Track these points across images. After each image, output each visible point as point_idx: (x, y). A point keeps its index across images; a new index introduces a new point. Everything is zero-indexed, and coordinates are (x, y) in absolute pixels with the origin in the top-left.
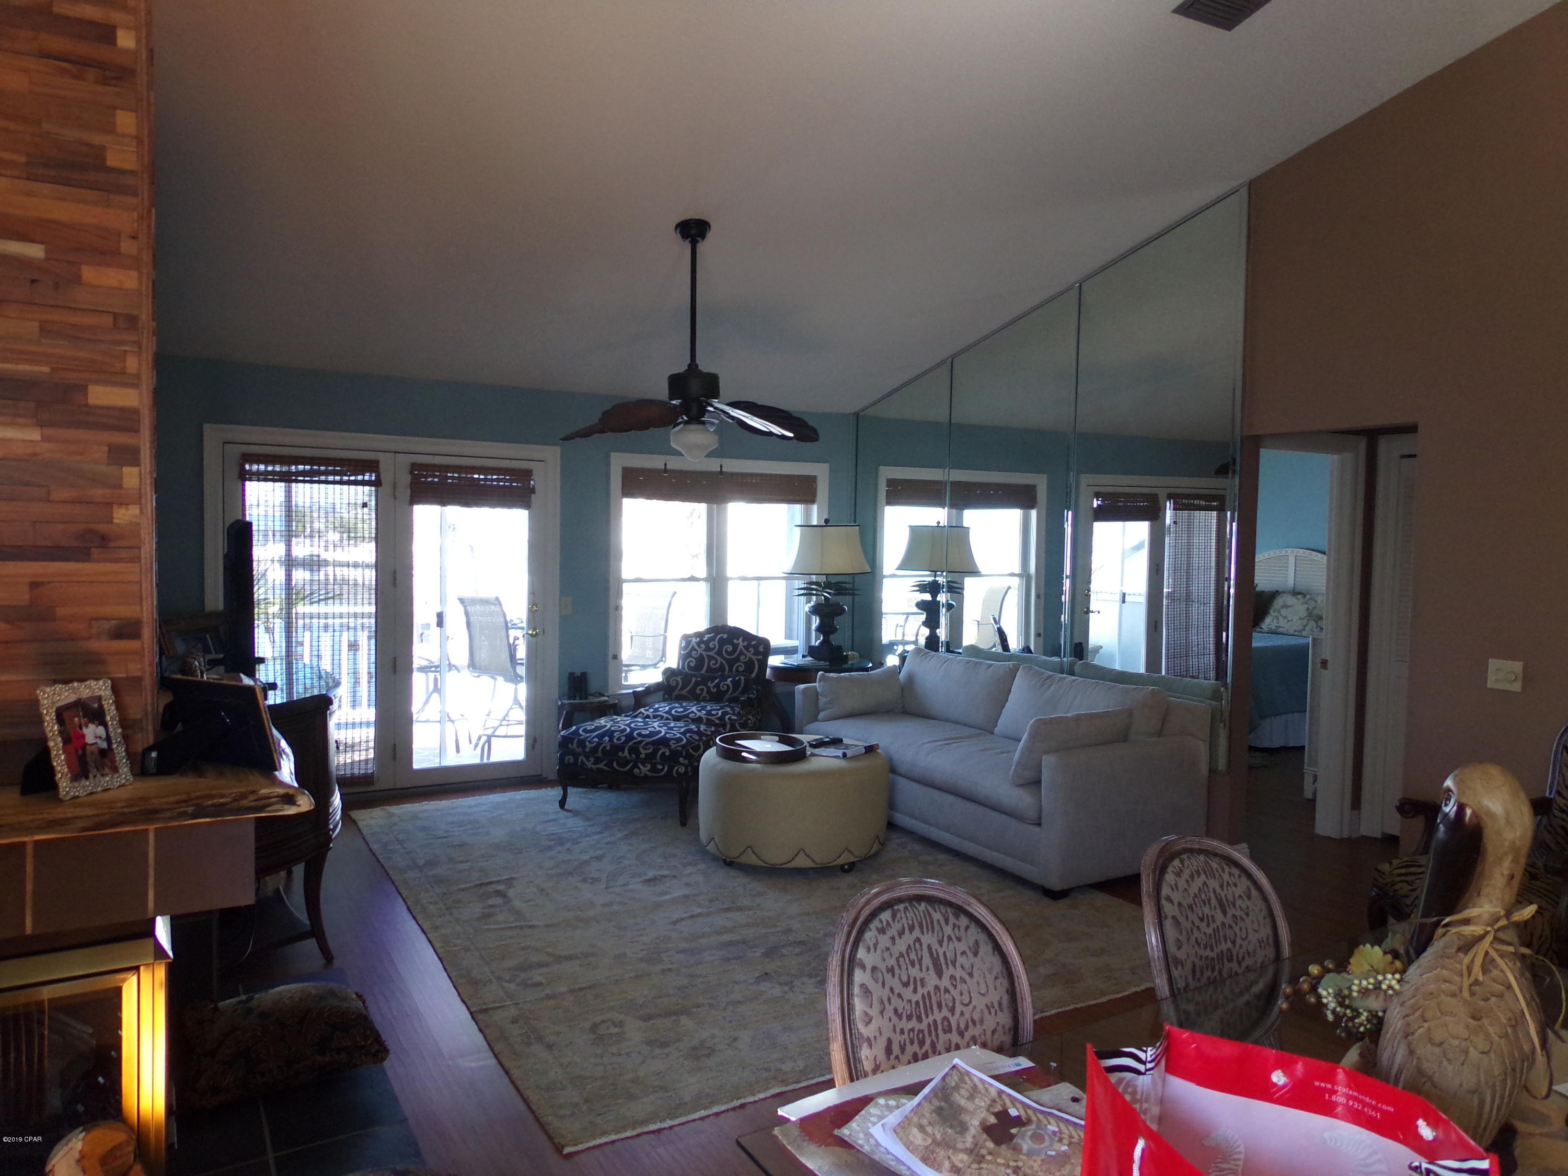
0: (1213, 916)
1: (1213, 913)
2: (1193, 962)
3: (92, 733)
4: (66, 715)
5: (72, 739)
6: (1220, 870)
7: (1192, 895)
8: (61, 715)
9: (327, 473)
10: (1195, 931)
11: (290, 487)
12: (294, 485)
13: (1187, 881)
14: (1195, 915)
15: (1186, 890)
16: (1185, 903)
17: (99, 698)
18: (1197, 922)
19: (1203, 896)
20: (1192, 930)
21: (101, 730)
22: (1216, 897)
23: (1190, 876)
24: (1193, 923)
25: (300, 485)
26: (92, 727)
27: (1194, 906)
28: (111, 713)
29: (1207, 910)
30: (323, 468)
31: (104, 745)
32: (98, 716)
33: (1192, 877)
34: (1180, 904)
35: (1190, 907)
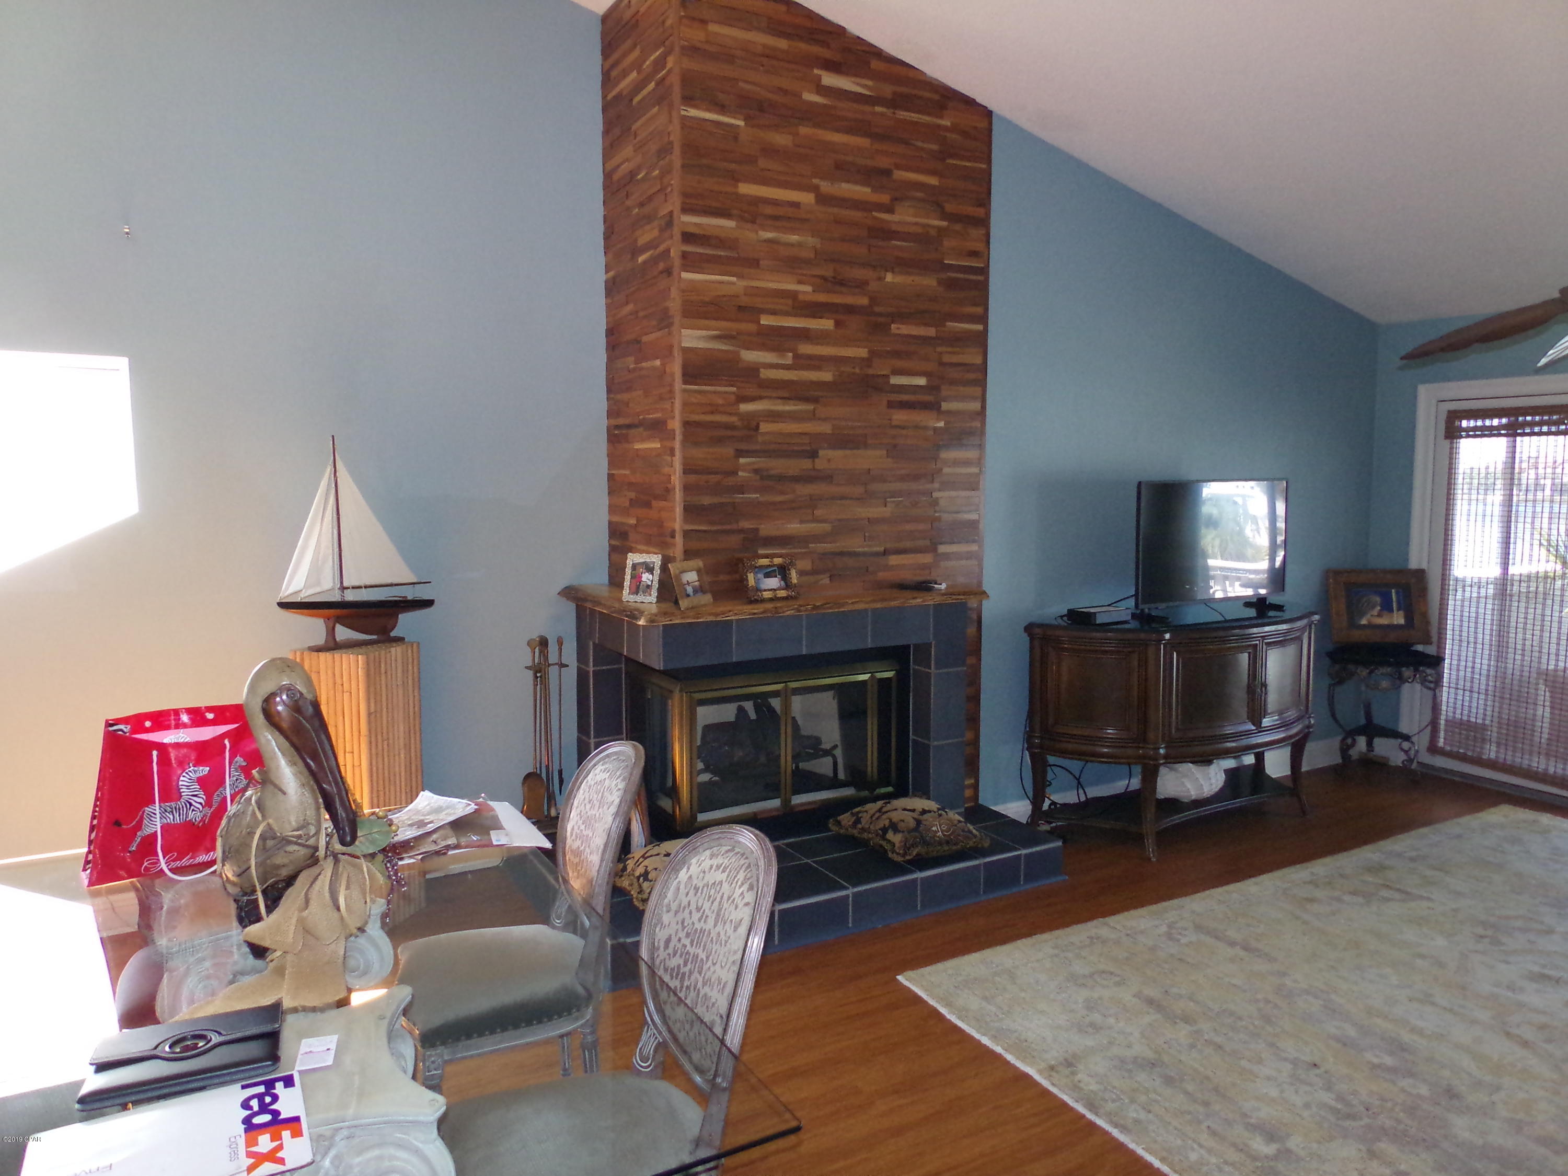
0: (707, 917)
1: (709, 914)
2: (670, 936)
3: (646, 577)
4: (637, 567)
5: (636, 578)
6: (739, 883)
7: (705, 881)
8: (634, 567)
9: (1541, 424)
10: (687, 911)
11: (1515, 441)
12: (1519, 439)
13: (711, 867)
14: (695, 899)
15: (704, 872)
16: (695, 882)
17: (654, 562)
18: (693, 906)
19: (713, 891)
20: (684, 908)
21: (650, 577)
22: (720, 902)
23: (717, 866)
24: (689, 903)
25: (1526, 439)
26: (647, 574)
27: (700, 891)
28: (657, 571)
29: (707, 906)
30: (1537, 418)
31: (650, 583)
32: (650, 570)
33: (718, 867)
34: (690, 877)
35: (696, 889)
